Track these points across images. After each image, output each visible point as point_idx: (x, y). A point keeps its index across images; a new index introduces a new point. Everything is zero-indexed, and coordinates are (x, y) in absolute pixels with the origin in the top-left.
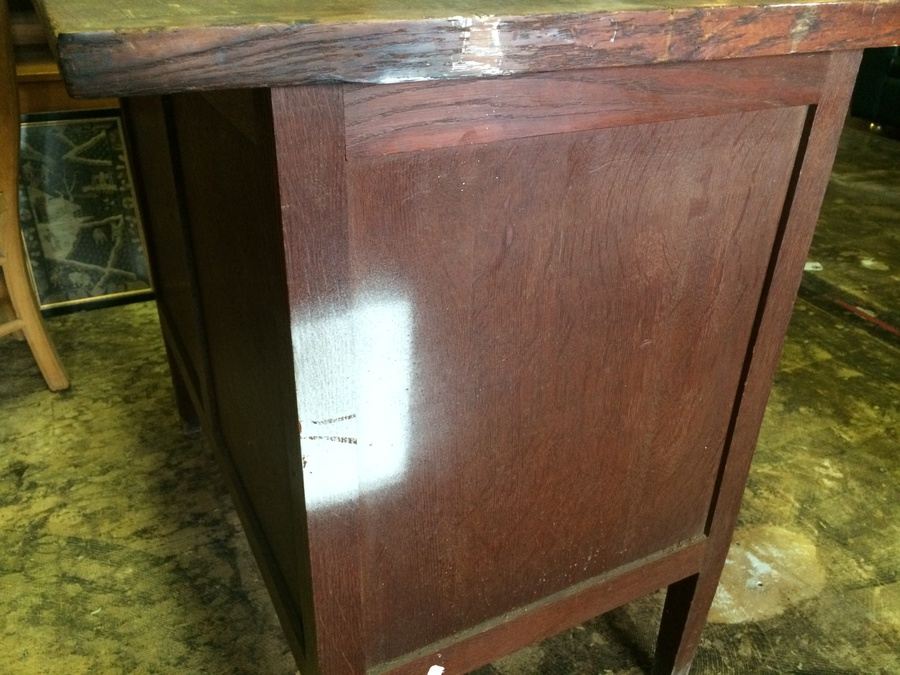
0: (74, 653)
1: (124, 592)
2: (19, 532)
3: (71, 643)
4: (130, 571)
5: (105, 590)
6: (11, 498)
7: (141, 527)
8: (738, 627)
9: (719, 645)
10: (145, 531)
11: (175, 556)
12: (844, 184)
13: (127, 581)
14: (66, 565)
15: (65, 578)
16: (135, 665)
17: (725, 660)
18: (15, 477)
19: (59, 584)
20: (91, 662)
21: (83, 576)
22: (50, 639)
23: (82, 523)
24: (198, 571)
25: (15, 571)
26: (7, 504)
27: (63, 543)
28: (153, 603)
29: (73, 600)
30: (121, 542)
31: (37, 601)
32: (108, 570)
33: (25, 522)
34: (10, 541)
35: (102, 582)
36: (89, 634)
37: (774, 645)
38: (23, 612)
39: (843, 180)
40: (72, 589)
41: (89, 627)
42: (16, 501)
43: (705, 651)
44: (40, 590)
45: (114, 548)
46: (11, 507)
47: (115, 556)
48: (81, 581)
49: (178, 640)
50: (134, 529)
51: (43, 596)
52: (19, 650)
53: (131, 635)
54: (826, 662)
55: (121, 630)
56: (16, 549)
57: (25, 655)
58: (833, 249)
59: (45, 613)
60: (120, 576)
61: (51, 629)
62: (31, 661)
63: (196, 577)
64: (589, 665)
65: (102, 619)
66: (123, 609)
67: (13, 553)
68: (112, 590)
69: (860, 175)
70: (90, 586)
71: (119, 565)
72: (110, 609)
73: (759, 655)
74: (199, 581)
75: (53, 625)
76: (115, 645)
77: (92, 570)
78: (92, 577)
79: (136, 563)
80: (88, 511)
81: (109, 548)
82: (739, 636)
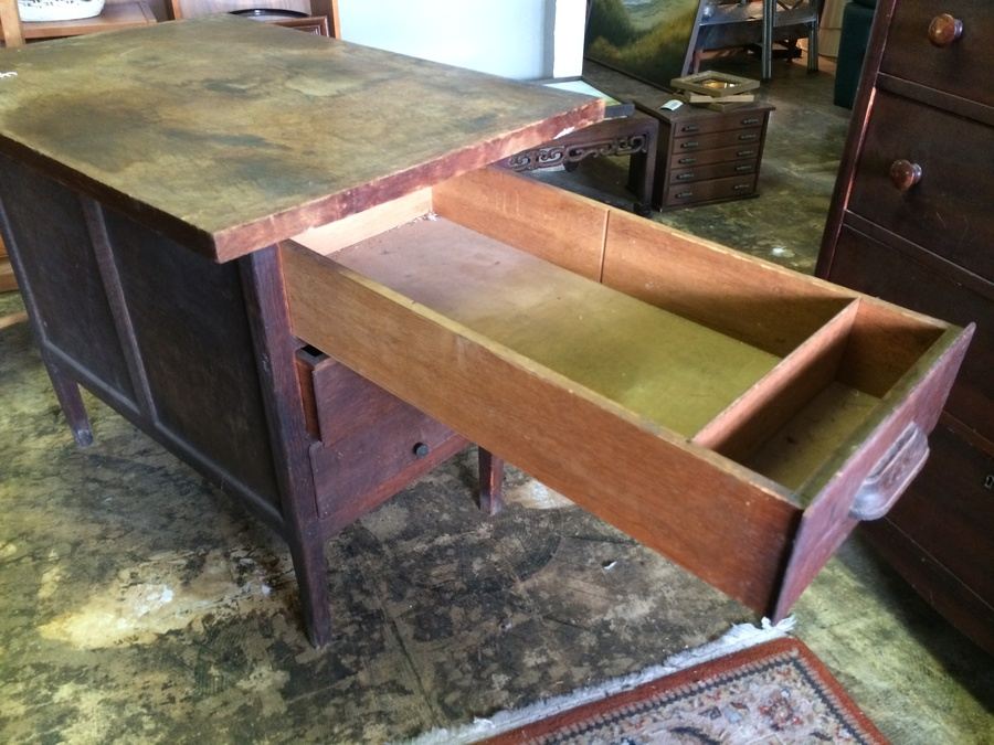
0: (93, 522)
1: (128, 488)
2: (56, 452)
3: (91, 517)
4: (133, 475)
5: (114, 487)
6: (50, 430)
7: (143, 448)
8: (545, 511)
9: (527, 521)
10: (145, 451)
11: (164, 467)
12: (796, 174)
13: (131, 481)
14: (89, 472)
15: (88, 479)
16: (133, 529)
17: (528, 529)
18: (54, 417)
19: (84, 483)
20: (104, 527)
21: (100, 478)
22: (76, 514)
23: (100, 446)
24: (180, 476)
25: (53, 475)
26: (47, 434)
27: (87, 458)
28: (147, 495)
29: (93, 493)
30: (128, 458)
31: (68, 493)
32: (118, 475)
33: (61, 445)
34: (50, 457)
35: (114, 482)
36: (103, 512)
37: (565, 521)
38: (59, 499)
39: (797, 171)
40: (92, 486)
41: (103, 507)
42: (54, 431)
43: (516, 524)
44: (70, 487)
45: (123, 461)
46: (50, 436)
47: (123, 466)
48: (100, 482)
49: (162, 515)
50: (136, 450)
51: (74, 491)
52: (56, 521)
53: (131, 513)
54: (595, 531)
55: (124, 510)
56: (54, 462)
57: (60, 524)
58: (754, 239)
59: (74, 500)
60: (126, 478)
61: (79, 509)
62: (65, 526)
63: (178, 480)
64: (435, 531)
65: (112, 503)
66: (127, 498)
67: (52, 465)
68: (120, 486)
69: (817, 166)
70: (105, 485)
71: (126, 472)
72: (117, 498)
73: (552, 527)
74: (180, 482)
75: (80, 506)
76: (120, 518)
77: (107, 475)
78: (107, 479)
79: (137, 471)
80: (105, 439)
81: (118, 461)
82: (543, 516)
